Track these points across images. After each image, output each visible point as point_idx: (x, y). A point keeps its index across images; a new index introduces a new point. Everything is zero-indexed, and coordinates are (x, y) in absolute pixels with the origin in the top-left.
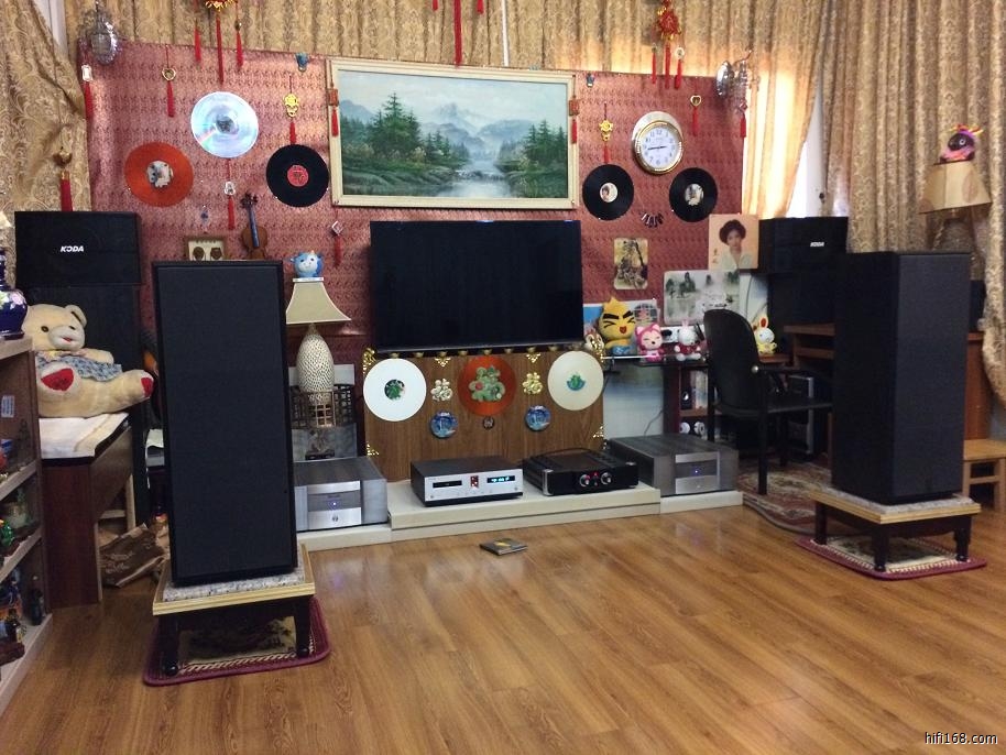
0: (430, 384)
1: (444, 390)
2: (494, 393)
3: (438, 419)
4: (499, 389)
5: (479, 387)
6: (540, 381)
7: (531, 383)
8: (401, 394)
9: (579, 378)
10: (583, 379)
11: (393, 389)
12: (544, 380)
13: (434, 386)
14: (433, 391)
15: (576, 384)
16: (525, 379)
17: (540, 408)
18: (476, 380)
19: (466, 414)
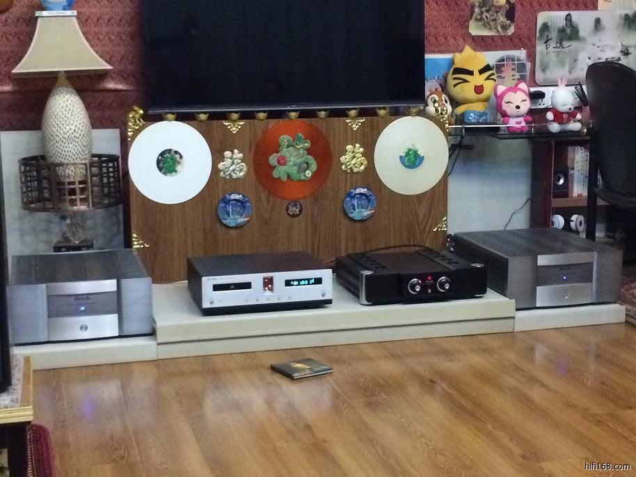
0: (217, 156)
1: (235, 164)
2: (301, 170)
3: (227, 202)
4: (307, 163)
5: (283, 161)
6: (364, 154)
7: (352, 158)
8: (178, 168)
9: (416, 152)
10: (421, 153)
11: (168, 162)
12: (369, 154)
13: (222, 159)
14: (221, 166)
15: (412, 160)
16: (344, 152)
17: (363, 191)
18: (277, 152)
19: (263, 197)
